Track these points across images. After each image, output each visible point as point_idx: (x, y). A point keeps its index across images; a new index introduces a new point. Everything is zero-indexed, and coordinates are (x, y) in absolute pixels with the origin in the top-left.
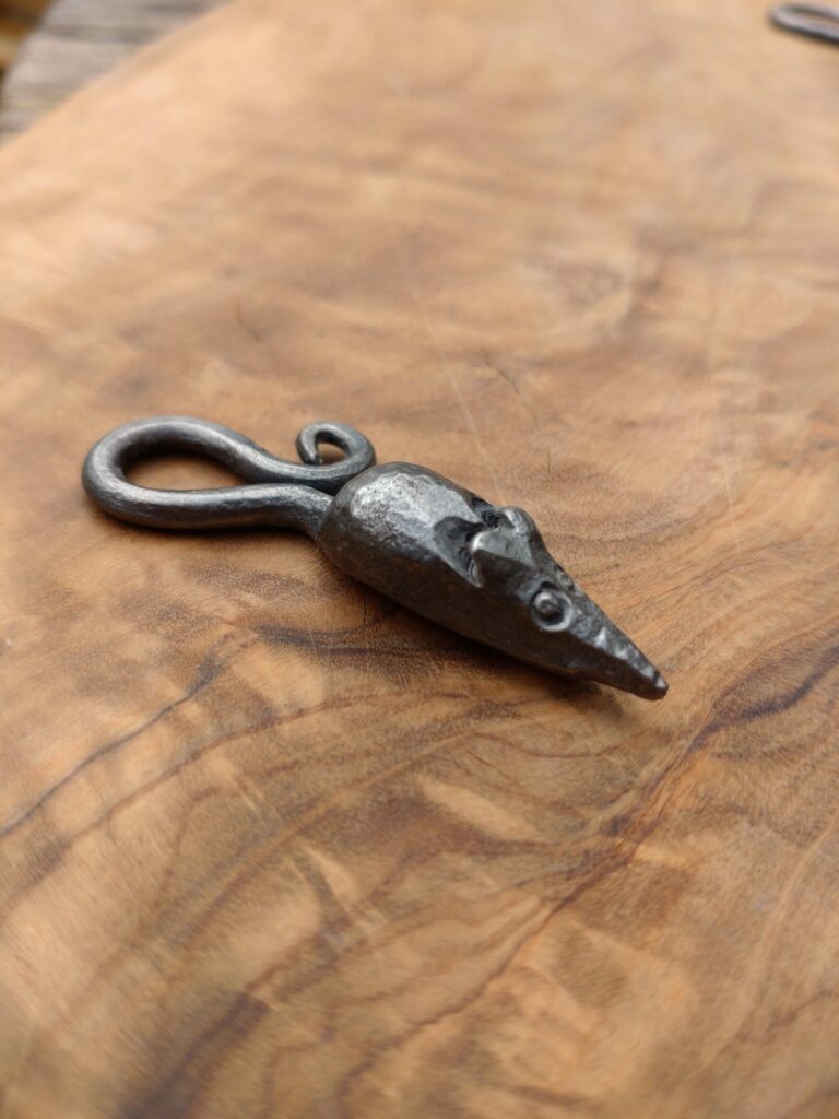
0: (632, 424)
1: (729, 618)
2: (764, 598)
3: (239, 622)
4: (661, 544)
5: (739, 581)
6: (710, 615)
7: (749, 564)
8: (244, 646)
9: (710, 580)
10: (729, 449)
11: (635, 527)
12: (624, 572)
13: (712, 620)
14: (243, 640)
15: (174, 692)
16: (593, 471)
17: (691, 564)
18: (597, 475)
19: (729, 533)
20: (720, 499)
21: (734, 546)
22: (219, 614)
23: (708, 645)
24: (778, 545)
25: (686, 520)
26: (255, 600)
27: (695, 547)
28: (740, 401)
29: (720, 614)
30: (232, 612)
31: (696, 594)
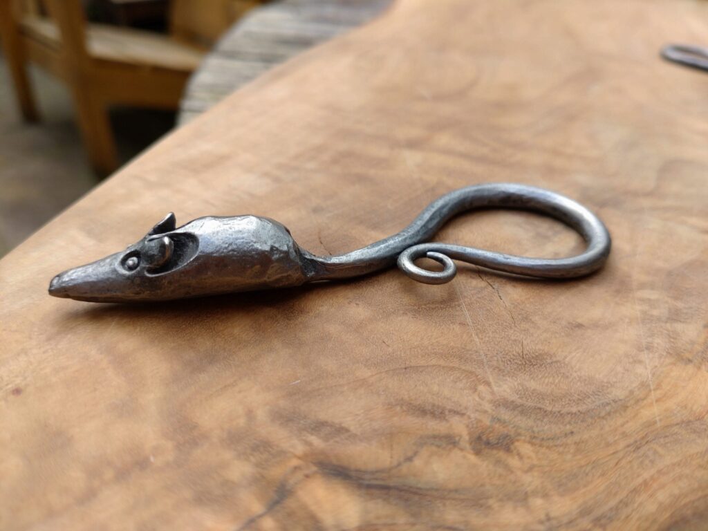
0: (580, 326)
1: (652, 478)
2: (679, 464)
3: (304, 457)
4: (603, 418)
5: (660, 450)
6: (638, 476)
7: (666, 437)
8: (307, 476)
9: (638, 448)
10: (649, 348)
11: (584, 403)
12: (576, 438)
13: (640, 480)
14: (306, 472)
15: (257, 507)
16: (554, 359)
17: (624, 435)
18: (556, 362)
19: (651, 412)
20: (644, 385)
21: (655, 423)
22: (291, 450)
23: (639, 500)
24: (687, 423)
25: (621, 400)
26: (316, 442)
27: (627, 422)
28: (655, 312)
29: (646, 475)
30: (300, 449)
31: (629, 459)
